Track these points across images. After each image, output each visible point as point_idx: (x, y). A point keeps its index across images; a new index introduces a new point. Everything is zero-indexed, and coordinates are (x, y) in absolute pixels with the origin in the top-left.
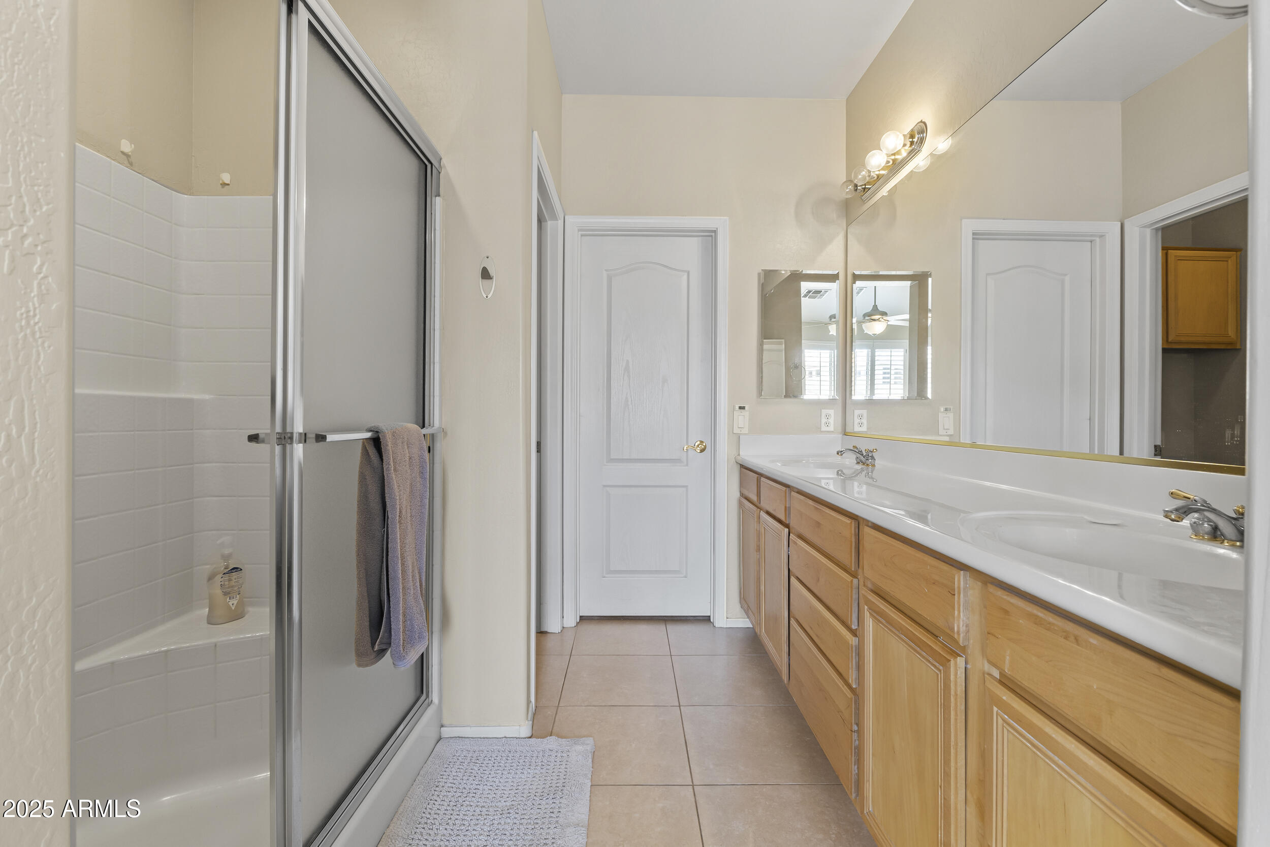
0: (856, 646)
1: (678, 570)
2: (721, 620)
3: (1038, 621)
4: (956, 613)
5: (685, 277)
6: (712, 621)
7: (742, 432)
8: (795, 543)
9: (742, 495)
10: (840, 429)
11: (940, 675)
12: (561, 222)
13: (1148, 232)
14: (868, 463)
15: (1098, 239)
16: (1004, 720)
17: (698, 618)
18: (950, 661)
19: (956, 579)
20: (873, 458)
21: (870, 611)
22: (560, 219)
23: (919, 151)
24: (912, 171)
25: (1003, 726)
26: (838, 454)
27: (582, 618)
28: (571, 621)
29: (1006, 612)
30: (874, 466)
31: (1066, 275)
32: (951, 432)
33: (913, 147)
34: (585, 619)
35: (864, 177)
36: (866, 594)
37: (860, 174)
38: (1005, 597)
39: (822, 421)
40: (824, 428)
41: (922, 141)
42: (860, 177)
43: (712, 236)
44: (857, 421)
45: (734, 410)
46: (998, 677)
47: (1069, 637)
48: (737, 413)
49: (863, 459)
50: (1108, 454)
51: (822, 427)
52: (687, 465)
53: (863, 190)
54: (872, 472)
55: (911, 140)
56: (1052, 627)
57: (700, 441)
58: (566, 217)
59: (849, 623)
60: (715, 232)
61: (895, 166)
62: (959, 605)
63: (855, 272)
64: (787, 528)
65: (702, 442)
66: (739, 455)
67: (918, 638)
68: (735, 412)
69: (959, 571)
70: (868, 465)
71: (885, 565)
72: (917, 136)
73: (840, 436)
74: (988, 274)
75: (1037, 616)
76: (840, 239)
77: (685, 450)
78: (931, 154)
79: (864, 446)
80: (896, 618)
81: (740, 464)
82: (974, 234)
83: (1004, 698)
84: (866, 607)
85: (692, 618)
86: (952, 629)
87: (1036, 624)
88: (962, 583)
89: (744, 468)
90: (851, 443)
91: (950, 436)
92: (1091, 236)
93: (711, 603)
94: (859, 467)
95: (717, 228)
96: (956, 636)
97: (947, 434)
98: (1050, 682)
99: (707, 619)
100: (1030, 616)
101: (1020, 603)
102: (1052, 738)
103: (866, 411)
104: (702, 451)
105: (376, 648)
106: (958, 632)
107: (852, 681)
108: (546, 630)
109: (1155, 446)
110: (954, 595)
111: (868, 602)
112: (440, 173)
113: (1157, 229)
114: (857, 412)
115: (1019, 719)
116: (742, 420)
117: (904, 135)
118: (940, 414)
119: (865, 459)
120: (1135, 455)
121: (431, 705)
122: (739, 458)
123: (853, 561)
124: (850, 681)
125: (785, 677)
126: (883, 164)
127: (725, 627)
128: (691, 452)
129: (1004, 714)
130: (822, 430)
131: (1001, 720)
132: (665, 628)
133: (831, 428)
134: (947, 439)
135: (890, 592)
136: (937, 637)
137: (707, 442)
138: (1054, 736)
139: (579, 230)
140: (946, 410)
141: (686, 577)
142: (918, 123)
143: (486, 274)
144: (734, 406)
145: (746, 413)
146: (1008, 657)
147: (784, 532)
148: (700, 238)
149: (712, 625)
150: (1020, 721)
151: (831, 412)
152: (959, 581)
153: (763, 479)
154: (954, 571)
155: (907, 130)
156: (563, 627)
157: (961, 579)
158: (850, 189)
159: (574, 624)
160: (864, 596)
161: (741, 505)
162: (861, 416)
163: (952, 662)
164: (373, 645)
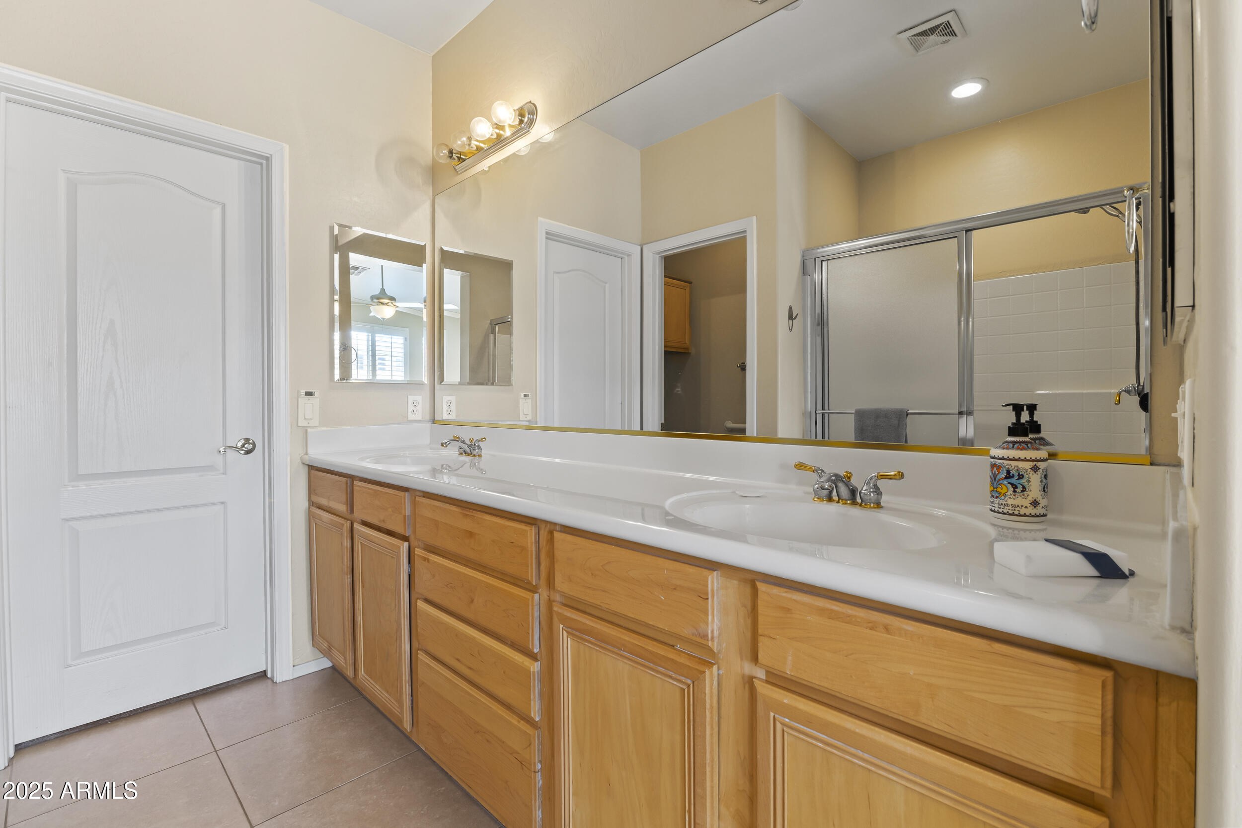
0: (538, 672)
1: (213, 621)
2: (284, 673)
3: (833, 616)
4: (710, 618)
5: (218, 211)
6: (269, 675)
7: (309, 425)
8: (426, 560)
9: (312, 503)
10: (428, 417)
11: (686, 690)
13: (657, 257)
14: (475, 453)
15: (626, 257)
16: (783, 724)
17: (246, 679)
18: (704, 672)
19: (709, 582)
20: (479, 447)
21: (569, 630)
23: (528, 131)
24: (514, 154)
25: (783, 731)
26: (442, 445)
27: (19, 747)
29: (788, 610)
30: (480, 456)
31: (606, 283)
32: (529, 418)
33: (523, 125)
34: (25, 746)
35: (463, 145)
36: (560, 611)
37: (460, 140)
38: (784, 595)
39: (409, 408)
40: (411, 417)
41: (531, 122)
42: (459, 142)
43: (263, 164)
44: (445, 408)
45: (298, 396)
46: (764, 678)
47: (876, 628)
48: (303, 400)
49: (468, 450)
50: (635, 430)
51: (409, 417)
52: (225, 473)
53: (457, 157)
54: (479, 463)
55: (520, 118)
56: (854, 619)
59: (530, 647)
60: (267, 159)
61: (499, 142)
62: (713, 610)
63: (442, 247)
64: (407, 541)
65: (247, 440)
66: (307, 454)
67: (651, 652)
68: (299, 400)
69: (711, 572)
70: (474, 456)
71: (592, 574)
72: (527, 116)
73: (429, 425)
74: (555, 272)
75: (832, 611)
76: (426, 208)
77: (222, 453)
78: (537, 142)
79: (467, 434)
80: (614, 634)
81: (308, 465)
82: (547, 233)
83: (785, 701)
84: (561, 626)
85: (236, 682)
86: (705, 637)
87: (830, 618)
88: (716, 584)
89: (313, 469)
90: (448, 433)
91: (529, 421)
92: (622, 253)
93: (266, 652)
94: (464, 458)
95: (270, 155)
96: (710, 644)
97: (527, 419)
98: (851, 676)
99: (261, 677)
100: (821, 611)
101: (805, 599)
102: (855, 733)
103: (454, 397)
104: (248, 452)
106: (713, 638)
107: (535, 715)
109: (661, 423)
110: (707, 599)
111: (564, 620)
113: (661, 257)
114: (446, 399)
115: (809, 721)
116: (310, 409)
117: (514, 110)
118: (520, 400)
119: (471, 450)
120: (651, 430)
122: (306, 457)
123: (534, 574)
124: (532, 716)
125: (407, 726)
126: (488, 136)
127: (291, 678)
128: (231, 456)
129: (783, 718)
130: (409, 419)
131: (780, 725)
132: (194, 709)
133: (419, 417)
134: (527, 424)
135: (601, 605)
136: (673, 646)
137: (257, 440)
138: (857, 730)
139: (4, 90)
140: (525, 396)
141: (225, 628)
142: (527, 103)
144: (298, 391)
145: (315, 401)
146: (790, 658)
147: (403, 547)
148: (242, 163)
149: (269, 682)
150: (811, 723)
151: (419, 398)
152: (713, 582)
153: (356, 483)
154: (705, 572)
155: (517, 106)
157: (714, 580)
158: (445, 153)
160: (559, 614)
161: (310, 517)
162: (449, 403)
163: (707, 673)
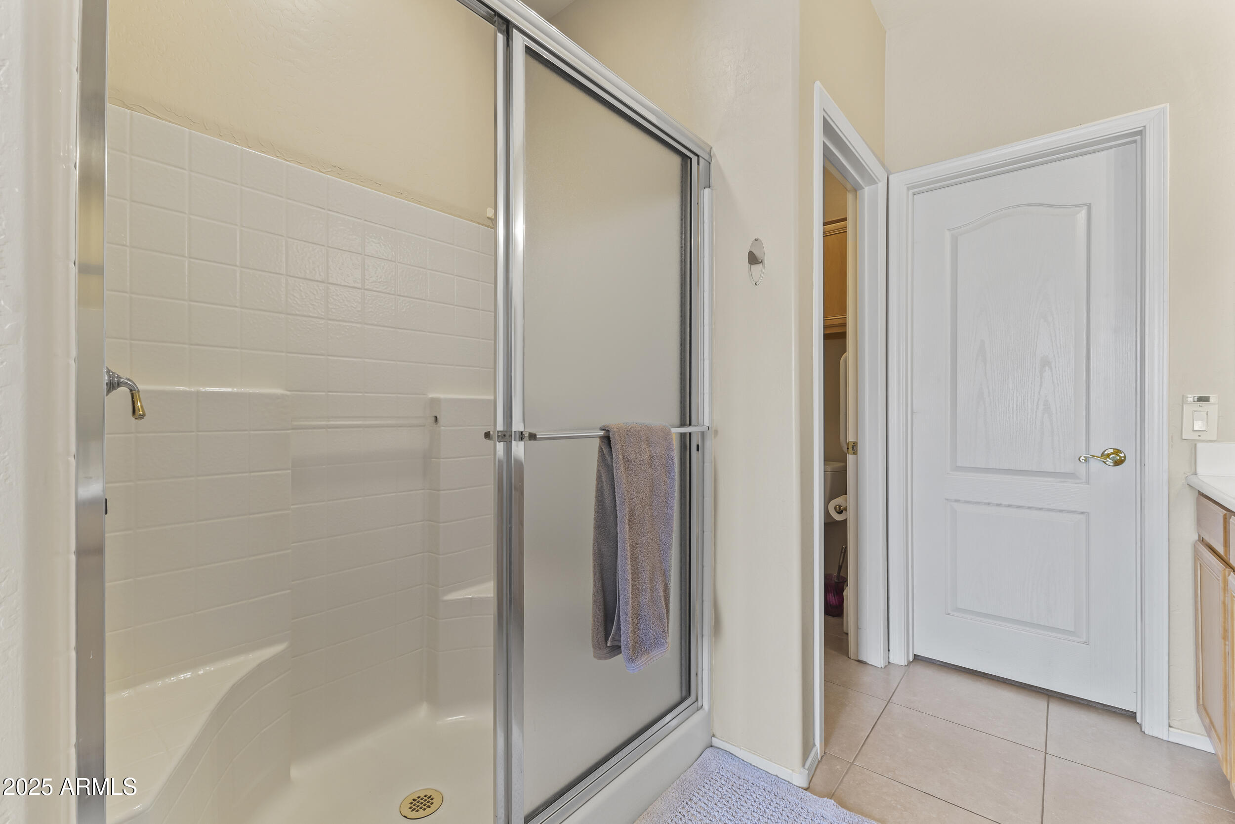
1: (1073, 630)
6: (1139, 720)
7: (1199, 438)
9: (1199, 539)
12: (882, 186)
17: (1111, 709)
22: (880, 182)
27: (916, 657)
28: (899, 658)
34: (921, 660)
43: (1135, 142)
45: (1184, 402)
48: (1192, 407)
52: (1087, 483)
57: (1114, 449)
58: (891, 177)
60: (1142, 132)
65: (1116, 451)
66: (1194, 477)
68: (1185, 406)
77: (1083, 461)
81: (1196, 493)
89: (1203, 499)
93: (1136, 692)
95: (1145, 126)
99: (1131, 716)
104: (1117, 463)
105: (609, 644)
108: (865, 660)
112: (710, 163)
116: (1202, 419)
121: (701, 710)
122: (1194, 482)
127: (1165, 739)
128: (1095, 465)
137: (1129, 452)
139: (908, 189)
141: (1086, 643)
143: (753, 259)
144: (1185, 395)
145: (1210, 409)
149: (1138, 727)
153: (1232, 520)
156: (889, 662)
159: (903, 662)
161: (1196, 555)
164: (606, 639)
